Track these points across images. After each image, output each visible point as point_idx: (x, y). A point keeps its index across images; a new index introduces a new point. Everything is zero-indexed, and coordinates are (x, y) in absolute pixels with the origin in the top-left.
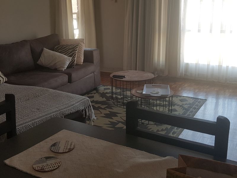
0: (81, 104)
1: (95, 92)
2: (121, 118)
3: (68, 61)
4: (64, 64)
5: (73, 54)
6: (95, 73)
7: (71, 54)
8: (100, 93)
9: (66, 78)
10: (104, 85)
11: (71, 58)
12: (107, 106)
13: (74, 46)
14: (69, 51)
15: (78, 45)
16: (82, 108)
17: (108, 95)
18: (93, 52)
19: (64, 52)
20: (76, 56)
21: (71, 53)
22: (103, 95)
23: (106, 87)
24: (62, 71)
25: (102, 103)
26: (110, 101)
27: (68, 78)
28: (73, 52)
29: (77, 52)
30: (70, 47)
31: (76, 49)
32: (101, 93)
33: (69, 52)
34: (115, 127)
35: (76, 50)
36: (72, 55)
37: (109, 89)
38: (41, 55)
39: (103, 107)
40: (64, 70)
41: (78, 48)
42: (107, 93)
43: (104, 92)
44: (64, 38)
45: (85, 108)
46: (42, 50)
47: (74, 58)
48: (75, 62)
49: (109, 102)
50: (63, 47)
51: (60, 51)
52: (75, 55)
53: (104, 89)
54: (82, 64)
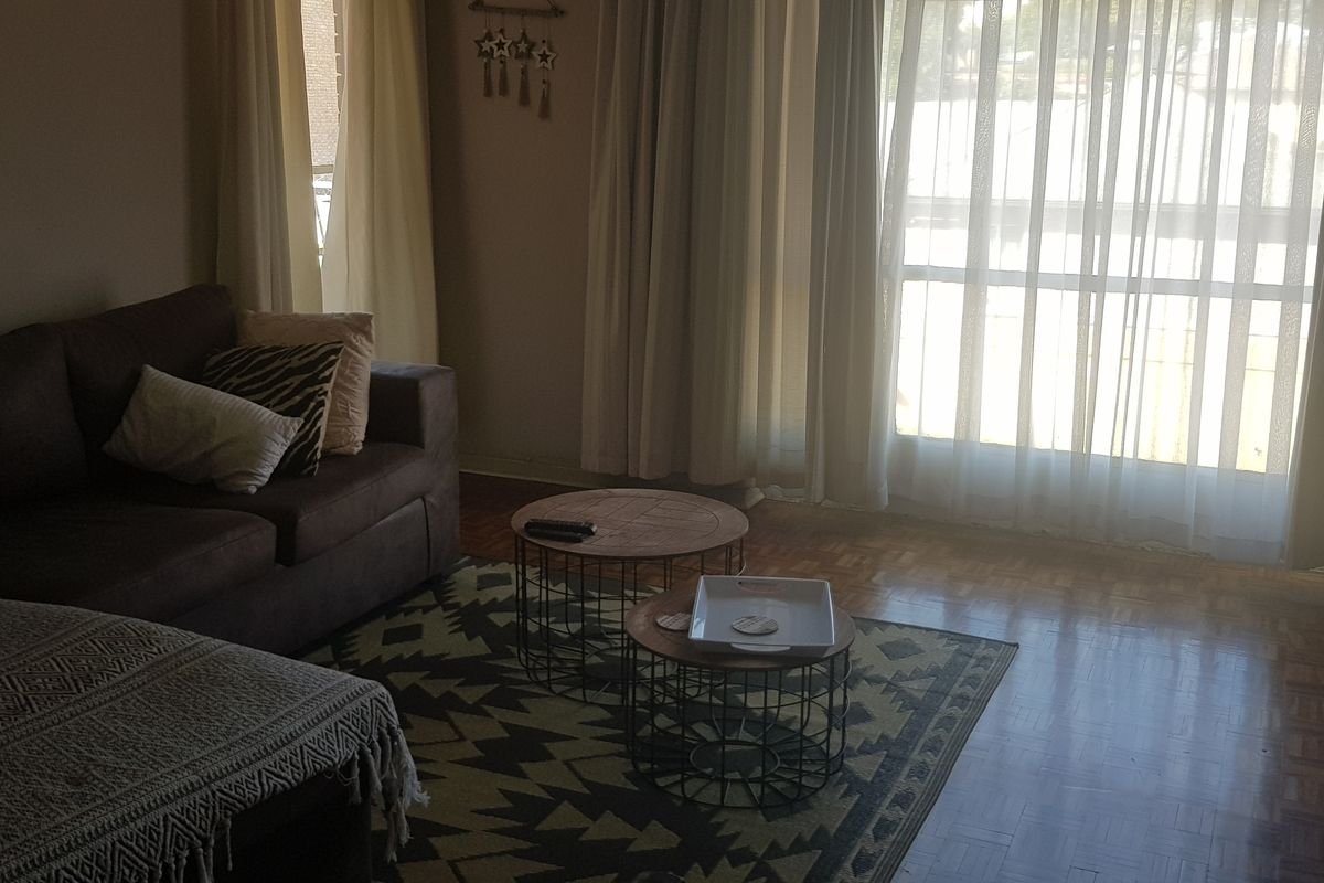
0: (340, 726)
1: (428, 598)
2: (571, 768)
3: (276, 435)
4: (258, 454)
5: (310, 397)
6: (431, 499)
7: (298, 398)
8: (457, 605)
9: (262, 538)
10: (479, 560)
11: (295, 425)
12: (491, 688)
13: (312, 357)
14: (287, 382)
15: (336, 352)
16: (343, 752)
17: (500, 619)
18: (421, 384)
19: (259, 391)
20: (326, 410)
21: (297, 391)
22: (472, 619)
23: (488, 570)
24: (245, 494)
25: (468, 670)
26: (512, 656)
27: (274, 538)
28: (310, 390)
29: (328, 387)
30: (295, 362)
31: (327, 373)
32: (464, 604)
33: (287, 386)
34: (539, 828)
35: (327, 380)
36: (301, 405)
37: (505, 580)
38: (127, 405)
39: (471, 695)
40: (253, 490)
41: (335, 369)
42: (494, 606)
43: (476, 602)
44: (266, 306)
45: (361, 752)
46: (137, 376)
47: (312, 420)
48: (320, 444)
49: (505, 663)
50: (252, 358)
51: (235, 381)
52: (322, 404)
53: (480, 579)
54: (357, 450)
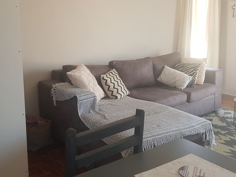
0: (202, 126)
4: (184, 82)
5: (194, 73)
6: (216, 95)
8: (220, 116)
10: (224, 109)
14: (190, 70)
15: (200, 65)
16: (202, 131)
17: (229, 120)
18: (216, 72)
20: (197, 75)
22: (223, 119)
23: (226, 111)
25: (222, 128)
26: (232, 127)
27: (187, 97)
30: (192, 66)
37: (230, 113)
38: (162, 72)
40: (183, 89)
47: (194, 77)
